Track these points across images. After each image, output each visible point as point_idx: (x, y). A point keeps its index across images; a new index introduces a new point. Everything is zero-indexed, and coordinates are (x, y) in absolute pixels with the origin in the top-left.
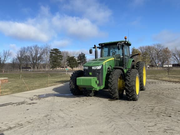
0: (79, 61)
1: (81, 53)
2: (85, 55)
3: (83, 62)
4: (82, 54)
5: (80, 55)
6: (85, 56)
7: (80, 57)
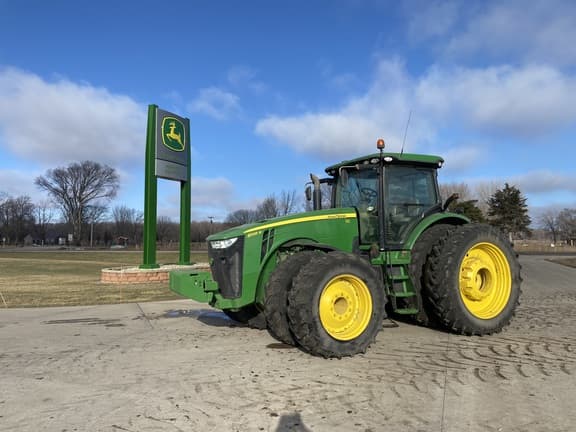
0: (496, 217)
1: (502, 188)
2: (518, 192)
3: (511, 219)
4: (508, 189)
5: (499, 194)
6: (522, 195)
7: (498, 201)
